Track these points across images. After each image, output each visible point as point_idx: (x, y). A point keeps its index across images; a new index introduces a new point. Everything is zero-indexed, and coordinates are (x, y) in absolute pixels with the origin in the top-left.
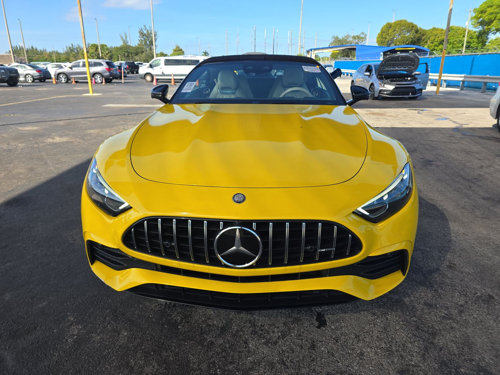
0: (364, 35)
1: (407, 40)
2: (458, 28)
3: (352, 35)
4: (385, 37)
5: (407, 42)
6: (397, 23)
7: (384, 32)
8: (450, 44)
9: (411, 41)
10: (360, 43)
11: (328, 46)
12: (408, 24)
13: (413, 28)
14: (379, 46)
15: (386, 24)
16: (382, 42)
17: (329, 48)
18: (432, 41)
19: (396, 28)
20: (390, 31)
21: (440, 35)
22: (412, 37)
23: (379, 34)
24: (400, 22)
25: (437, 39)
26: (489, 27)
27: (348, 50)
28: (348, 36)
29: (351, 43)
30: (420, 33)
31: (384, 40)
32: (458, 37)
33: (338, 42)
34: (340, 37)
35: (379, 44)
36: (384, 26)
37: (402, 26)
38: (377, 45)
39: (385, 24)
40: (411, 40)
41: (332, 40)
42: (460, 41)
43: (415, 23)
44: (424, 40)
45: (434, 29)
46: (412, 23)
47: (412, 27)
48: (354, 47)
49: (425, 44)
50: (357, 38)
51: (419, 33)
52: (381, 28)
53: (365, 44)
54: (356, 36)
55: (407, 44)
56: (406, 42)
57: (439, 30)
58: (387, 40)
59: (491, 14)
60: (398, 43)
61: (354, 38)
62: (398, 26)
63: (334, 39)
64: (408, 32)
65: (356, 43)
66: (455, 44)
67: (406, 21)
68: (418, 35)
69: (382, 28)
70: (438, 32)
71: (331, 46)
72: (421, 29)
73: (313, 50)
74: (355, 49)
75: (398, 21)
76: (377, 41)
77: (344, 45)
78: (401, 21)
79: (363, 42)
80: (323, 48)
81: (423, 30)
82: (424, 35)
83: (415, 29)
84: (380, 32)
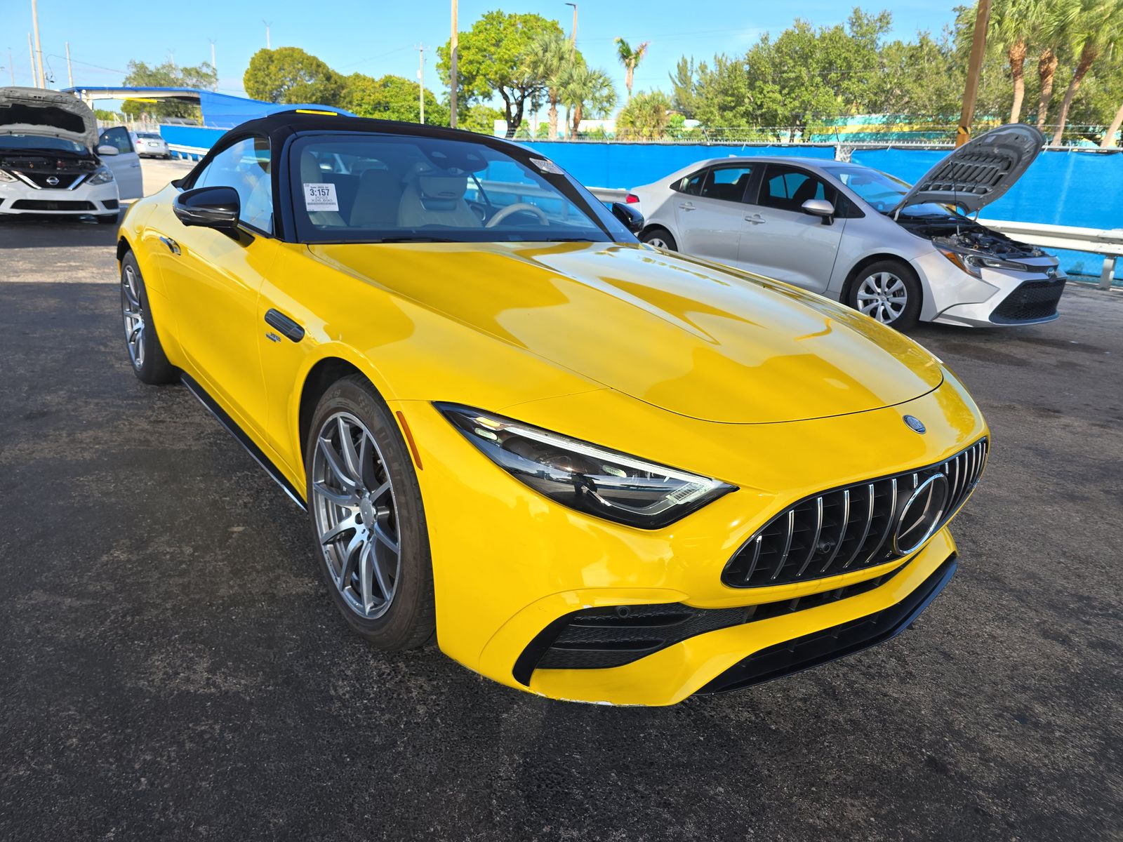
0: (211, 69)
1: (313, 95)
2: (402, 81)
3: (181, 67)
4: (263, 82)
5: (314, 98)
6: (284, 52)
7: (259, 70)
8: (393, 112)
9: (321, 97)
10: (205, 86)
11: (121, 86)
12: (308, 58)
13: (320, 70)
14: (252, 99)
15: (260, 52)
16: (258, 92)
17: (124, 90)
18: (359, 102)
19: (283, 65)
20: (273, 68)
21: (372, 90)
22: (322, 88)
23: (247, 72)
24: (290, 52)
25: (366, 99)
26: (471, 88)
27: (176, 100)
28: (171, 66)
29: (182, 85)
30: (336, 83)
31: (262, 86)
32: (405, 100)
33: (145, 78)
34: (152, 68)
35: (252, 95)
36: (255, 54)
37: (296, 62)
38: (247, 96)
39: (257, 52)
40: (319, 94)
41: (131, 72)
42: (410, 107)
43: (322, 59)
44: (345, 98)
45: (357, 76)
46: (315, 58)
47: (316, 67)
48: (195, 95)
49: (349, 106)
50: (193, 73)
51: (332, 81)
52: (250, 60)
53: (217, 92)
54: (191, 69)
55: (315, 103)
56: (310, 98)
57: (368, 81)
58: (268, 88)
59: (471, 62)
60: (294, 99)
61: (187, 72)
62: (289, 60)
63: (134, 70)
64: (311, 77)
65: (194, 86)
66: (403, 113)
67: (301, 51)
68: (334, 86)
69: (253, 58)
70: (366, 83)
71: (128, 86)
72: (336, 74)
73: (84, 91)
74: (197, 101)
75: (286, 49)
76: (247, 89)
77: (165, 87)
78: (293, 50)
79: (214, 85)
80: (112, 90)
81: (341, 77)
82: (343, 88)
83: (324, 71)
84: (249, 67)
